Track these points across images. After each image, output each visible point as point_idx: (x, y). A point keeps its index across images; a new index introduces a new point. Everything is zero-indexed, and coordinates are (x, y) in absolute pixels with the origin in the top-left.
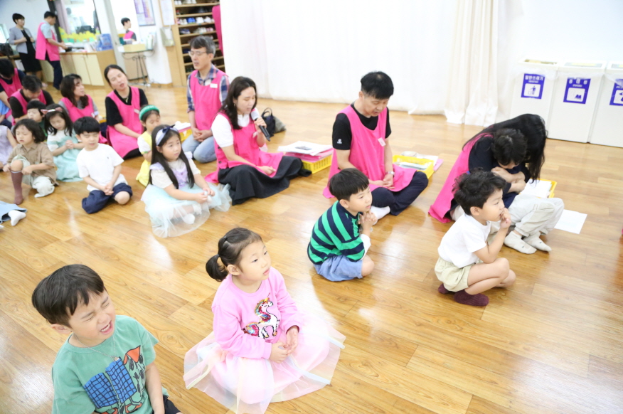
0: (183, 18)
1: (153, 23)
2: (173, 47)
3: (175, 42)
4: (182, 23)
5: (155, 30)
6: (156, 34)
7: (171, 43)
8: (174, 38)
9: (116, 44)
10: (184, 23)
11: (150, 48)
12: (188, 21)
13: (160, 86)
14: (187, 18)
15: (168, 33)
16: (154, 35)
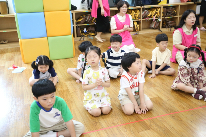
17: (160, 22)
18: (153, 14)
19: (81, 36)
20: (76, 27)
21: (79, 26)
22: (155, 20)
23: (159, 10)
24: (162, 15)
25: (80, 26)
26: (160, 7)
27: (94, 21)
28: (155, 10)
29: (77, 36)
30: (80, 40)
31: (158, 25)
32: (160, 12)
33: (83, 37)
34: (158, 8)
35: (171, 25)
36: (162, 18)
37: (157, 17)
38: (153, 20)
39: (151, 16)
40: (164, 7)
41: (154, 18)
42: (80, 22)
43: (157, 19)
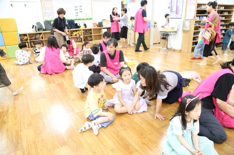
0: (197, 16)
1: (180, 17)
2: (189, 31)
3: (190, 29)
4: (197, 19)
5: (180, 21)
6: (180, 23)
7: (188, 29)
8: (190, 27)
9: (152, 26)
10: (198, 19)
11: (176, 30)
12: (199, 18)
13: (174, 50)
14: (199, 16)
15: (187, 23)
16: (180, 24)
17: (82, 38)
18: (77, 34)
19: (33, 47)
20: (30, 42)
21: (31, 41)
22: (79, 37)
23: (80, 31)
24: (82, 34)
25: (33, 41)
26: (81, 30)
27: (41, 38)
28: (78, 31)
29: (31, 47)
30: (33, 49)
31: (81, 40)
32: (81, 33)
33: (35, 48)
34: (80, 30)
35: (89, 39)
36: (82, 36)
37: (79, 35)
38: (77, 37)
39: (76, 35)
40: (83, 30)
41: (78, 36)
42: (32, 39)
43: (80, 37)
